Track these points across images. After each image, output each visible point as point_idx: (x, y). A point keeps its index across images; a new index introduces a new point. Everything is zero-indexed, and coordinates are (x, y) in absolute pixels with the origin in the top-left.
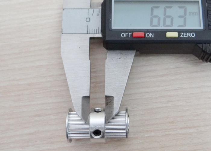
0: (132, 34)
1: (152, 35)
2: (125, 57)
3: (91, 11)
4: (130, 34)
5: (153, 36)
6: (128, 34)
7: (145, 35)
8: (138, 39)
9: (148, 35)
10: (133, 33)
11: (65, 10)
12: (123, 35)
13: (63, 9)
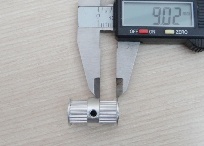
0: (138, 31)
1: (153, 32)
2: (131, 47)
3: (101, 8)
4: (137, 31)
5: (155, 33)
6: (135, 31)
7: (148, 31)
8: (143, 35)
9: (151, 32)
10: (140, 30)
11: (80, 7)
12: (131, 31)
13: (79, 7)
